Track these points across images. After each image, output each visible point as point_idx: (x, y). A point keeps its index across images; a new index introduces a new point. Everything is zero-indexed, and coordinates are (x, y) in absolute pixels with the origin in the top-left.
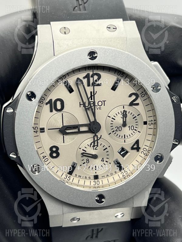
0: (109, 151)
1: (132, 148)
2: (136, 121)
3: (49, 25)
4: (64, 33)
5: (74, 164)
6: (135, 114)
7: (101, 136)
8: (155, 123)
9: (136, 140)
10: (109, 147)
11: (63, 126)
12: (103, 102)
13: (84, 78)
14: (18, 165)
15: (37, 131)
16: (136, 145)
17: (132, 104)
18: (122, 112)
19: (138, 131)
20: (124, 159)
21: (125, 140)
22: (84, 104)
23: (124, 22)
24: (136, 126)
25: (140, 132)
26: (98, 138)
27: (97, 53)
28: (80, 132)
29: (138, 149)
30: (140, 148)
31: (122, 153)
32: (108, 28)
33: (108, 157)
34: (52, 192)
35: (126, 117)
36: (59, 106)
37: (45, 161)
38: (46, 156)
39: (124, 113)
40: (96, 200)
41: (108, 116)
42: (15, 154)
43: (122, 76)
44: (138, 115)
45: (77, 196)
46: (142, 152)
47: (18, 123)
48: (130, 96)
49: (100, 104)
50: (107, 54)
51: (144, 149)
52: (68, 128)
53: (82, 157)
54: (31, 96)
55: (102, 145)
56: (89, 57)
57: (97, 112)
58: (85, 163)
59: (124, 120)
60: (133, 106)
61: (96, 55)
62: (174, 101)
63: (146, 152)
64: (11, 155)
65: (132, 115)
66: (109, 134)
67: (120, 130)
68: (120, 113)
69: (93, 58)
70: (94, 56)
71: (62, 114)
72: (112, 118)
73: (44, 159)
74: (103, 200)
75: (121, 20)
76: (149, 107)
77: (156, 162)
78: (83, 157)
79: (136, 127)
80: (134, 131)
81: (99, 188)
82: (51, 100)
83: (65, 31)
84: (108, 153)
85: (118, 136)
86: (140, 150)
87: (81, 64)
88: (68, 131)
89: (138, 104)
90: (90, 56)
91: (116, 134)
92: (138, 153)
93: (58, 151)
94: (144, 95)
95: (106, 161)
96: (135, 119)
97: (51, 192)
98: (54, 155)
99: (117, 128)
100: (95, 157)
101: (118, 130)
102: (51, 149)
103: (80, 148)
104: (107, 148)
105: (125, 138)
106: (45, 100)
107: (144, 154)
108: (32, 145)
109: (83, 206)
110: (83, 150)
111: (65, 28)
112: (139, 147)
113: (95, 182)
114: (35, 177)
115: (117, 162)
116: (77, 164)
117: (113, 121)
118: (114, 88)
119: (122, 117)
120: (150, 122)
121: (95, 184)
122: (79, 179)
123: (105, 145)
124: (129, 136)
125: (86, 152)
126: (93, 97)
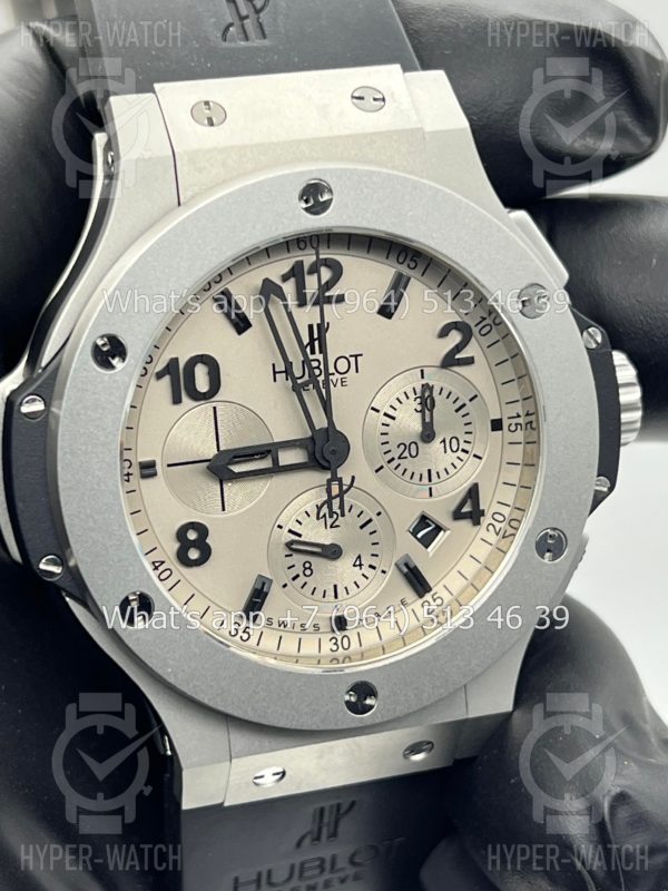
0: (379, 529)
1: (458, 515)
2: (467, 420)
3: (151, 95)
4: (206, 122)
5: (264, 584)
6: (461, 396)
7: (353, 478)
8: (532, 422)
9: (467, 485)
10: (379, 514)
11: (220, 454)
12: (352, 360)
13: (285, 278)
14: (67, 599)
15: (129, 474)
16: (469, 502)
17: (449, 361)
18: (419, 390)
19: (475, 456)
20: (431, 554)
21: (430, 489)
22: (288, 371)
23: (407, 74)
24: (468, 437)
25: (480, 458)
26: (345, 488)
27: (330, 191)
28: (277, 469)
29: (476, 516)
30: (482, 513)
31: (419, 536)
32: (355, 100)
33: (375, 550)
34: (195, 686)
35: (431, 411)
36: (202, 382)
37: (162, 577)
38: (163, 562)
39: (426, 395)
40: (348, 703)
41: (373, 409)
42: (59, 561)
43: (412, 265)
44: (471, 400)
45: (283, 695)
46: (491, 528)
47: (67, 450)
48: (444, 333)
49: (342, 366)
51: (496, 516)
52: (235, 457)
53: (287, 556)
54: (109, 351)
55: (355, 512)
56: (304, 206)
57: (337, 393)
58: (298, 576)
59: (427, 420)
60: (456, 369)
61: (326, 197)
62: (591, 344)
63: (502, 525)
64: (42, 566)
65: (452, 398)
66: (377, 471)
67: (414, 453)
68: (412, 396)
69: (318, 208)
70: (321, 200)
71: (215, 408)
72: (385, 414)
73: (156, 573)
74: (369, 702)
76: (508, 371)
77: (543, 557)
78: (291, 555)
79: (465, 442)
80: (460, 454)
81: (351, 660)
82: (174, 362)
83: (210, 115)
84: (374, 538)
85: (408, 474)
86: (482, 519)
87: (277, 229)
88: (237, 469)
89: (470, 361)
90: (307, 201)
91: (401, 469)
92: (477, 528)
93: (207, 541)
94: (488, 328)
95: (371, 566)
96: (463, 411)
97: (191, 686)
98: (194, 554)
99: (402, 447)
100: (332, 552)
101: (406, 454)
102: (181, 534)
103: (280, 527)
104: (370, 521)
105: (430, 480)
106: (154, 362)
107: (497, 534)
108: (120, 526)
109: (304, 728)
110: (290, 531)
111: (207, 103)
112: (481, 508)
113: (334, 641)
114: (134, 637)
115: (406, 565)
116: (271, 581)
117: (387, 425)
118: (387, 310)
119: (419, 408)
120: (514, 421)
121: (335, 648)
122: (280, 633)
123: (364, 508)
124: (443, 473)
125: (302, 539)
126: (316, 343)
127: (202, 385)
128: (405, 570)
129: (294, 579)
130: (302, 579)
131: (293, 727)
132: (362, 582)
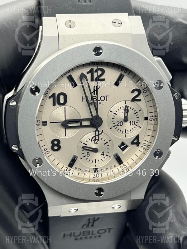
0: (110, 145)
1: (133, 143)
2: (137, 116)
3: (55, 17)
4: (69, 27)
5: (75, 158)
6: (136, 110)
7: (103, 131)
8: (156, 119)
9: (136, 135)
10: (110, 141)
11: (66, 120)
12: (106, 97)
13: (88, 73)
15: (39, 124)
16: (136, 140)
17: (134, 100)
18: (124, 107)
19: (139, 127)
20: (124, 153)
21: (125, 135)
22: (87, 99)
23: (130, 16)
24: (138, 121)
25: (140, 127)
26: (100, 133)
27: (102, 49)
28: (81, 126)
29: (138, 144)
30: (140, 143)
31: (121, 147)
32: (113, 23)
33: (108, 151)
34: (53, 185)
35: (127, 113)
36: (62, 100)
37: (46, 153)
38: (47, 149)
39: (126, 109)
40: (96, 193)
41: (111, 111)
42: (17, 146)
43: (126, 72)
44: (139, 111)
45: (77, 189)
46: (142, 147)
47: (21, 117)
48: (133, 91)
49: (103, 98)
51: (144, 144)
52: (69, 122)
53: (82, 150)
54: (35, 90)
55: (103, 140)
57: (100, 106)
58: (85, 156)
59: (126, 115)
60: (135, 102)
61: (101, 51)
62: (175, 98)
63: (145, 147)
64: (13, 148)
65: (134, 110)
66: (110, 129)
67: (121, 125)
68: (122, 108)
69: (98, 54)
70: (99, 52)
71: (65, 108)
73: (45, 152)
74: (102, 193)
75: (127, 14)
76: (151, 104)
77: (155, 157)
78: (84, 150)
79: (137, 123)
80: (135, 126)
81: (98, 181)
82: (54, 94)
83: (70, 25)
84: (108, 147)
85: (119, 130)
86: (139, 145)
88: (70, 125)
89: (140, 100)
90: (95, 52)
91: (117, 129)
92: (138, 147)
93: (60, 144)
95: (106, 155)
96: (137, 114)
97: (51, 185)
98: (56, 148)
99: (118, 123)
100: (95, 150)
101: (119, 125)
102: (53, 142)
103: (81, 142)
104: (107, 142)
105: (125, 132)
106: (49, 93)
107: (144, 149)
109: (83, 199)
110: (84, 143)
111: (70, 21)
112: (139, 141)
115: (117, 156)
116: (77, 157)
117: (114, 116)
118: (117, 84)
119: (124, 112)
120: (151, 118)
123: (106, 139)
124: (129, 131)
125: (87, 146)
126: (96, 91)
127: (62, 101)
128: (116, 157)
129: (84, 157)
130: (86, 157)
131: (80, 198)
132: (103, 159)
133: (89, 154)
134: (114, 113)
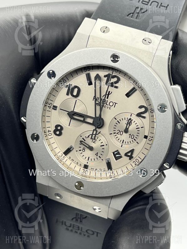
0: (105, 149)
1: (126, 155)
2: (138, 132)
4: (103, 31)
5: (71, 148)
6: (139, 125)
7: (100, 132)
10: (107, 145)
11: (73, 111)
12: (114, 104)
13: (105, 76)
15: (50, 107)
16: (130, 153)
17: (139, 115)
18: (128, 119)
19: (137, 142)
21: (122, 145)
24: (137, 137)
26: (97, 133)
28: (84, 122)
29: (131, 157)
31: (115, 156)
32: (143, 40)
33: (102, 153)
35: (129, 125)
37: (49, 135)
38: (50, 131)
39: (130, 121)
40: (75, 185)
41: (115, 118)
44: (141, 128)
46: (134, 162)
48: (141, 107)
49: (111, 104)
50: (128, 62)
51: (137, 160)
52: (76, 114)
53: (80, 144)
54: (52, 75)
55: (101, 141)
59: (128, 127)
60: (140, 118)
61: (118, 59)
62: (178, 127)
63: (138, 163)
64: (22, 118)
65: (137, 125)
67: (121, 134)
68: (126, 120)
69: (115, 61)
71: (76, 100)
73: (48, 133)
74: (82, 188)
75: (161, 37)
80: (133, 140)
83: (105, 30)
84: (103, 150)
85: (118, 139)
86: (132, 159)
87: (102, 62)
88: (75, 117)
89: (144, 117)
90: (113, 58)
91: (116, 136)
92: (130, 161)
93: (62, 131)
94: (153, 111)
95: (99, 157)
96: (138, 129)
98: (58, 133)
99: (119, 131)
100: (91, 149)
101: (119, 133)
102: (57, 126)
103: (81, 136)
104: (104, 145)
105: (123, 143)
106: (66, 83)
107: (135, 165)
109: (63, 186)
110: (83, 138)
111: (106, 27)
112: (133, 156)
113: (84, 170)
114: (32, 144)
115: (108, 160)
116: (74, 148)
117: (117, 124)
118: (128, 95)
119: (127, 123)
120: (151, 138)
121: (83, 172)
122: (72, 162)
123: (103, 142)
124: (127, 143)
125: (85, 142)
126: (107, 96)
127: (75, 93)
128: (107, 162)
129: (80, 150)
130: (81, 152)
132: (96, 159)
133: (84, 150)
134: (118, 121)
